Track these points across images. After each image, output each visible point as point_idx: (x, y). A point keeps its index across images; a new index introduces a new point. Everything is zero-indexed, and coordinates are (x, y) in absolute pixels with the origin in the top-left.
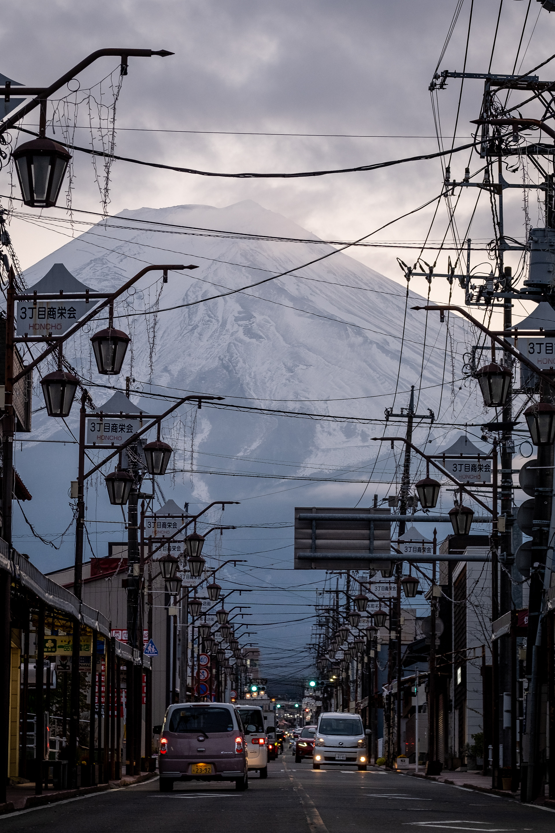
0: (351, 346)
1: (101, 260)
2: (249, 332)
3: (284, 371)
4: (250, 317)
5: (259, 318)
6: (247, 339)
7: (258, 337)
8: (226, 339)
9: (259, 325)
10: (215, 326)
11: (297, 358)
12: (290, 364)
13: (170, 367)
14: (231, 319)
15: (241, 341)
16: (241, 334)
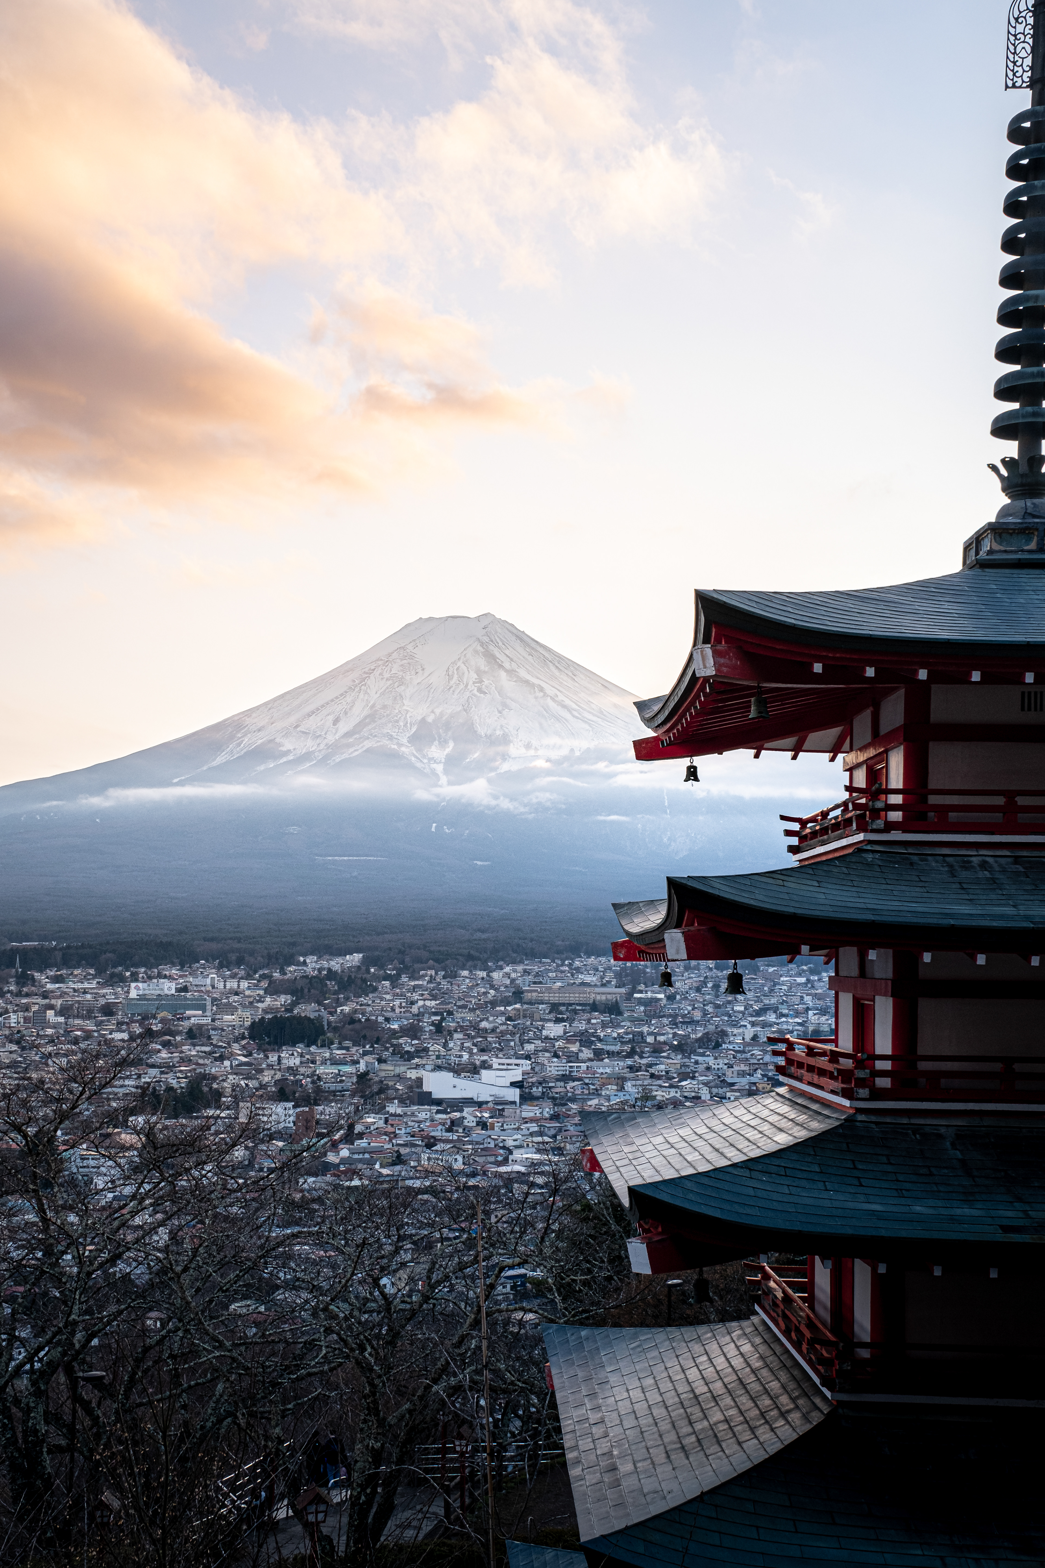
0: (536, 698)
1: (403, 648)
2: (480, 690)
3: (497, 713)
4: (481, 681)
5: (486, 682)
6: (478, 694)
7: (485, 693)
8: (468, 694)
9: (486, 687)
10: (462, 686)
11: (505, 705)
12: (500, 709)
13: (435, 710)
14: (471, 683)
15: (475, 695)
16: (475, 692)
